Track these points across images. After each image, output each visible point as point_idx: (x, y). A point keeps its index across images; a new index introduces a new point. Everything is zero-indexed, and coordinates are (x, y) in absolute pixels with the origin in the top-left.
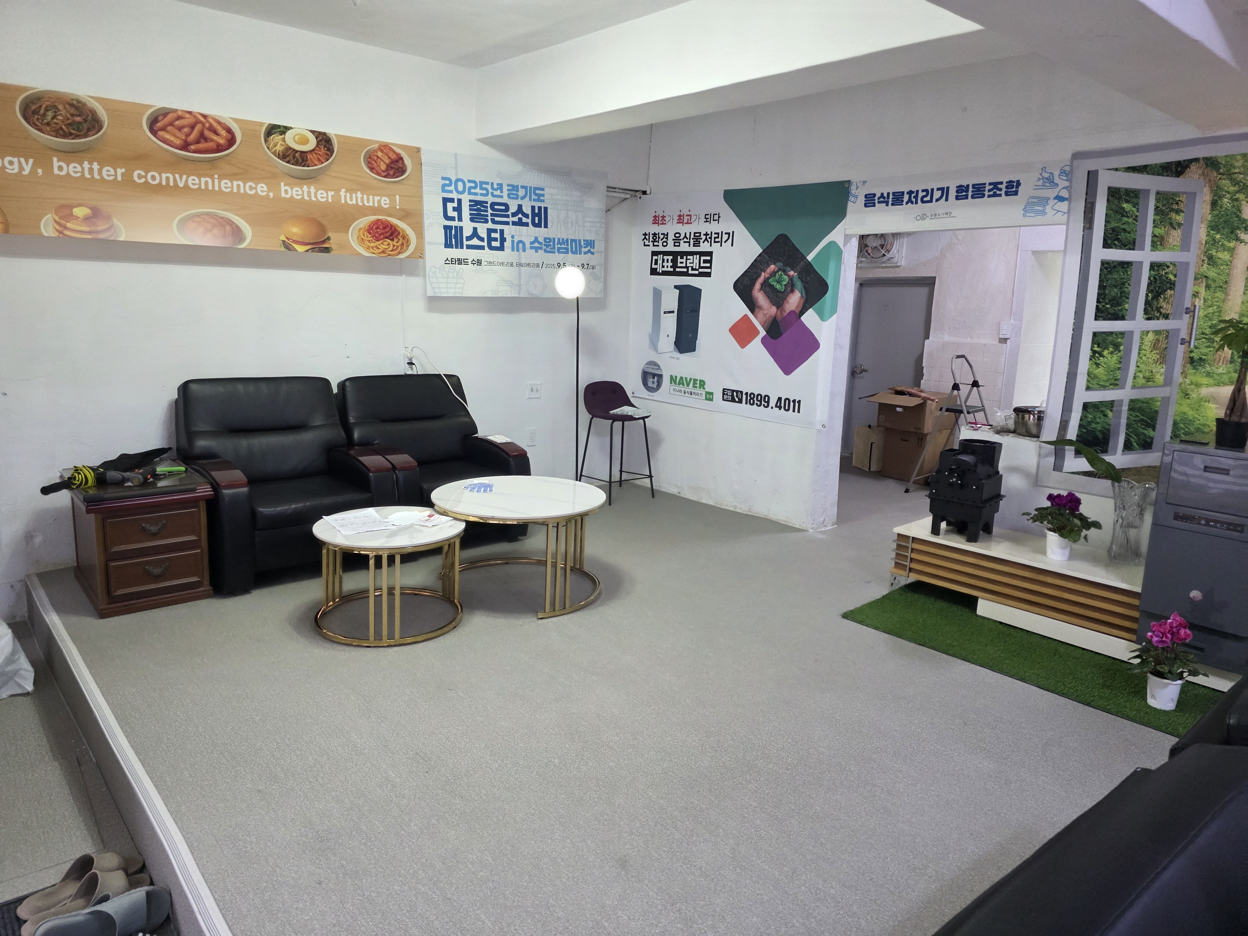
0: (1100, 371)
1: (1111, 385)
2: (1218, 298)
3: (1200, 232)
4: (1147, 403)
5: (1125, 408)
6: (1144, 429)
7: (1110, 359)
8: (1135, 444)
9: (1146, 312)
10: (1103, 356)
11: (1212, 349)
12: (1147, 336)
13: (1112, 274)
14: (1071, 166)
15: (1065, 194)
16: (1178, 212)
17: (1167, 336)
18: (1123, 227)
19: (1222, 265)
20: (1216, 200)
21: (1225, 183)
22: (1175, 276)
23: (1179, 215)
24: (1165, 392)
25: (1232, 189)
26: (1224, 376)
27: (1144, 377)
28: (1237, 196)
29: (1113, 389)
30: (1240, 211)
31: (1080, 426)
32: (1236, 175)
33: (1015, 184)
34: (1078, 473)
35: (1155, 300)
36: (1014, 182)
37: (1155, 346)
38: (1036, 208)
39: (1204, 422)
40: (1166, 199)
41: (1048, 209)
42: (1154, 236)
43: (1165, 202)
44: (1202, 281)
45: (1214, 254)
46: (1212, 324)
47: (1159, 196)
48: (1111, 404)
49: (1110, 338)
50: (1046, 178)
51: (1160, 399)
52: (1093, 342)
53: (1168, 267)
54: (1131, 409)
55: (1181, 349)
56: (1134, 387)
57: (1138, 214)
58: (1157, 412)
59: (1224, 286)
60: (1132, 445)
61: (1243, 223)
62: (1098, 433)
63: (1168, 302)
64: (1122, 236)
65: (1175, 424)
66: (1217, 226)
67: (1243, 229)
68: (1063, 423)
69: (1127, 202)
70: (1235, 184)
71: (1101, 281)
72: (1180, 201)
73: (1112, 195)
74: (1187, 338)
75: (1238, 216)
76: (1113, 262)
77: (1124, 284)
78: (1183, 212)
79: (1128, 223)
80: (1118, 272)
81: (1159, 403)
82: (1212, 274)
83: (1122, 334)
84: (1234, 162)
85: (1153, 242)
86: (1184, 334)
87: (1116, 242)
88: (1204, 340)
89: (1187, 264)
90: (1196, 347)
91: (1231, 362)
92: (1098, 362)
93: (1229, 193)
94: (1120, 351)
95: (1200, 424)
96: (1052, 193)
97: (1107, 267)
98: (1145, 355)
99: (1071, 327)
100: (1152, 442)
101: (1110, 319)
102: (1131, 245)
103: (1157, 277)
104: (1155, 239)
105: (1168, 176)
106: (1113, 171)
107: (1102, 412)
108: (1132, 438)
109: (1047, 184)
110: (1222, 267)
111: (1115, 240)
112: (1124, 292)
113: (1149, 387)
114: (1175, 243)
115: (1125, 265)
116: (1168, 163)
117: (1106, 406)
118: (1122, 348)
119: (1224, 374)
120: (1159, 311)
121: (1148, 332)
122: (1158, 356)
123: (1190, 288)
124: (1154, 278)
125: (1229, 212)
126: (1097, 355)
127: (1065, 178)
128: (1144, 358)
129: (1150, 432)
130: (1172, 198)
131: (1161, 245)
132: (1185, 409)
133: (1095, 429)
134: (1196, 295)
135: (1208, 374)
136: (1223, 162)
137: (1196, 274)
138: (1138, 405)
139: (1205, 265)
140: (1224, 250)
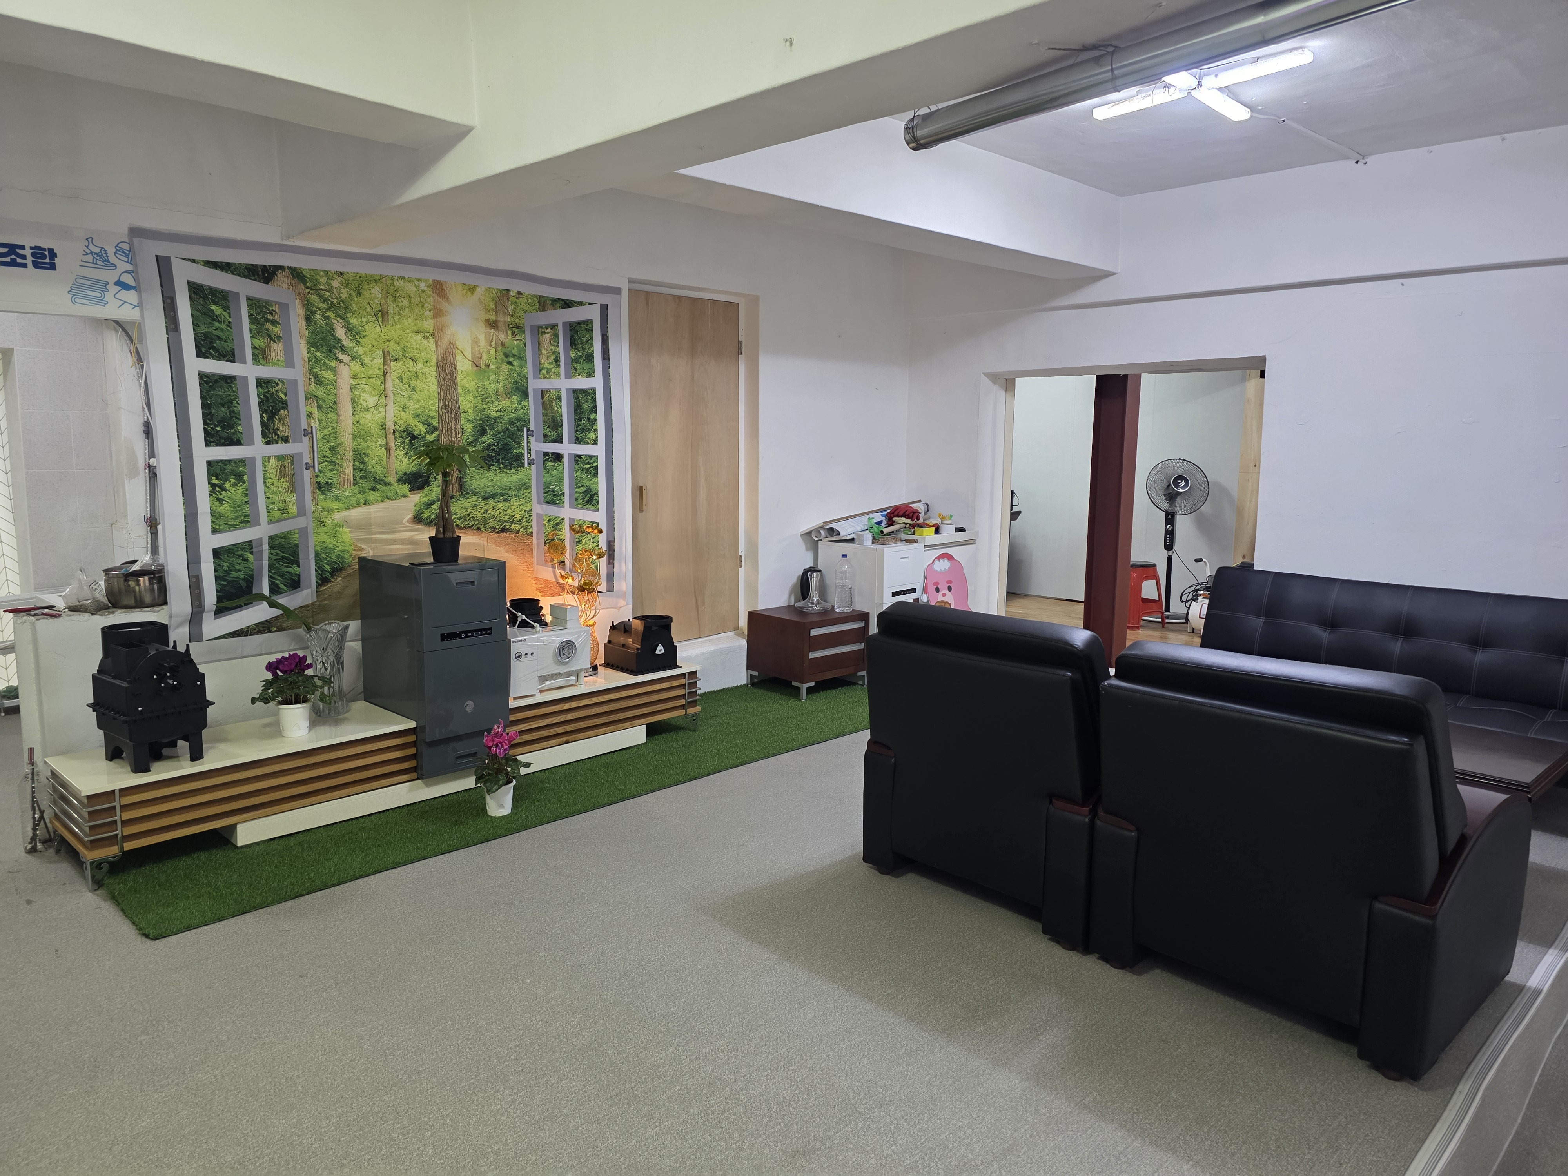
0: (225, 508)
1: (241, 523)
2: (331, 418)
3: (301, 349)
4: (285, 537)
5: (265, 547)
6: (286, 567)
7: (234, 492)
8: (282, 586)
9: (264, 435)
10: (226, 490)
11: (335, 472)
12: (269, 462)
13: (214, 389)
14: (131, 243)
15: (128, 279)
16: (274, 323)
17: (292, 461)
18: (216, 333)
19: (328, 384)
20: (309, 315)
21: (314, 298)
22: (286, 395)
23: (276, 327)
24: (301, 522)
25: (321, 305)
26: (352, 498)
27: (279, 509)
28: (328, 314)
29: (244, 527)
30: (333, 330)
31: (217, 578)
32: (323, 292)
33: (47, 253)
34: (224, 637)
35: (271, 421)
36: (44, 249)
37: (282, 473)
38: (89, 293)
39: (343, 548)
40: (259, 307)
41: (109, 296)
42: (254, 348)
43: (259, 310)
44: (313, 402)
45: (319, 372)
46: (330, 446)
47: (250, 302)
48: (249, 545)
49: (229, 468)
50: (96, 254)
51: (297, 531)
52: (210, 474)
53: (277, 384)
54: (271, 547)
55: (307, 474)
56: (271, 522)
57: (230, 320)
58: (297, 546)
59: (334, 407)
60: (279, 588)
61: (338, 343)
62: (241, 582)
63: (283, 424)
64: (217, 344)
65: (317, 555)
66: (316, 343)
67: (340, 349)
68: (193, 580)
69: (216, 303)
70: (324, 301)
71: (203, 398)
72: (273, 310)
73: (194, 293)
74: (311, 462)
75: (332, 335)
76: (213, 375)
77: (231, 402)
78: (279, 324)
79: (222, 330)
80: (221, 387)
81: (297, 536)
82: (321, 393)
83: (242, 462)
84: (319, 277)
85: (253, 354)
86: (307, 459)
87: (211, 351)
88: (326, 463)
89: (296, 381)
90: (320, 472)
91: (355, 484)
92: (221, 497)
93: (320, 310)
94: (244, 482)
95: (340, 551)
96: (111, 276)
97: (207, 381)
98: (273, 484)
99: (178, 456)
100: (299, 579)
101: (223, 445)
102: (230, 356)
103: (268, 395)
104: (256, 352)
105: (255, 280)
106: (190, 263)
107: (239, 556)
108: (277, 579)
109: (98, 262)
110: (329, 387)
111: (209, 349)
112: (233, 411)
113: (285, 519)
114: (279, 358)
115: (229, 380)
116: (253, 265)
117: (242, 549)
118: (245, 478)
119: (351, 496)
120: (276, 434)
121: (269, 458)
122: (288, 484)
123: (304, 409)
124: (264, 396)
125: (324, 330)
126: (217, 489)
127: (126, 259)
128: (272, 487)
129: (295, 569)
130: (265, 307)
131: (263, 358)
132: (324, 538)
133: (238, 577)
134: (310, 416)
135: (337, 499)
136: (308, 276)
137: (306, 393)
138: (277, 542)
139: (313, 384)
140: (327, 369)
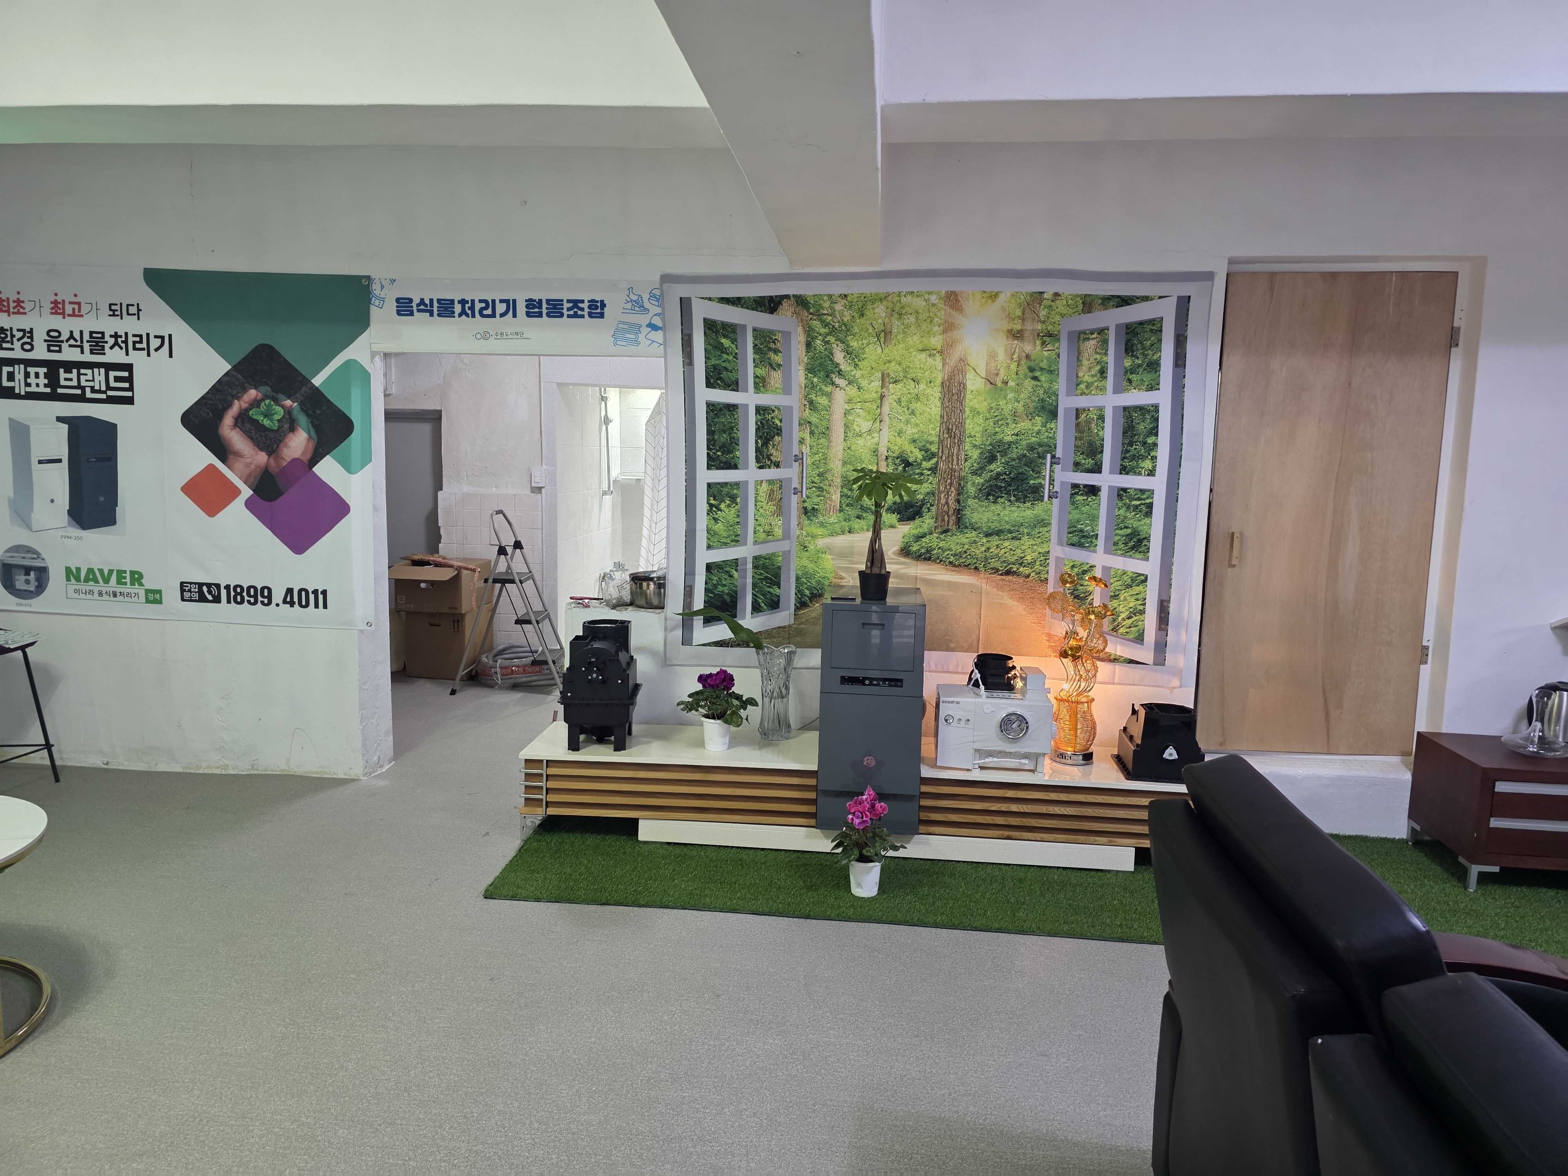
0: (719, 527)
1: (732, 541)
2: (822, 444)
3: (799, 376)
4: (769, 559)
5: (750, 566)
6: (769, 587)
7: (728, 513)
8: (763, 605)
9: (758, 460)
10: (721, 510)
11: (822, 498)
12: (761, 486)
13: (718, 417)
14: (661, 289)
15: (657, 321)
16: (776, 351)
17: (781, 486)
18: (724, 364)
19: (822, 410)
20: (809, 341)
21: (816, 324)
22: (781, 421)
23: (777, 355)
24: (784, 546)
25: (823, 331)
26: (836, 525)
27: (764, 531)
28: (828, 338)
29: (734, 546)
30: (832, 354)
31: (707, 590)
32: (825, 317)
33: (599, 304)
34: (709, 644)
35: (765, 447)
36: (597, 302)
37: (770, 497)
38: (627, 335)
39: (824, 575)
40: (763, 337)
41: (641, 338)
42: (756, 377)
43: (762, 340)
44: (806, 427)
45: (814, 398)
46: (819, 472)
47: (756, 333)
48: (735, 563)
49: (725, 490)
50: (634, 301)
51: (781, 554)
52: (709, 495)
53: (773, 411)
54: (755, 567)
55: (795, 499)
56: (755, 543)
57: (737, 351)
58: (779, 568)
59: (826, 433)
60: (760, 606)
61: (836, 367)
62: (725, 597)
63: (777, 449)
64: (724, 375)
65: (798, 579)
66: (814, 369)
67: (837, 374)
68: (688, 589)
69: (725, 337)
70: (825, 326)
71: (709, 425)
72: (776, 339)
73: (708, 328)
74: (799, 488)
75: (831, 360)
76: (719, 404)
77: (732, 429)
78: (780, 352)
79: (729, 361)
80: (724, 415)
81: (780, 558)
82: (814, 419)
83: (737, 484)
84: (822, 302)
85: (755, 383)
86: (795, 484)
87: (719, 382)
88: (814, 489)
89: (791, 408)
90: (808, 497)
91: (840, 511)
92: (716, 516)
93: (820, 335)
94: (737, 504)
95: (820, 577)
96: (644, 320)
97: (713, 409)
98: (762, 507)
99: (684, 478)
100: (779, 600)
101: (722, 468)
102: (734, 386)
103: (764, 422)
104: (758, 380)
105: (762, 311)
106: (707, 301)
107: (727, 572)
108: (759, 598)
109: (636, 309)
110: (822, 413)
111: (717, 379)
112: (734, 438)
113: (770, 541)
114: (777, 385)
115: (731, 408)
116: (760, 297)
117: (730, 566)
118: (738, 500)
119: (836, 523)
120: (769, 459)
121: (762, 482)
122: (775, 508)
123: (796, 434)
124: (761, 423)
125: (823, 355)
126: (714, 509)
127: (656, 303)
128: (761, 510)
129: (775, 590)
130: (769, 336)
131: (763, 386)
132: (806, 562)
133: (722, 592)
134: (802, 441)
135: (822, 525)
136: (812, 302)
137: (800, 419)
138: (761, 562)
139: (807, 410)
140: (823, 395)
